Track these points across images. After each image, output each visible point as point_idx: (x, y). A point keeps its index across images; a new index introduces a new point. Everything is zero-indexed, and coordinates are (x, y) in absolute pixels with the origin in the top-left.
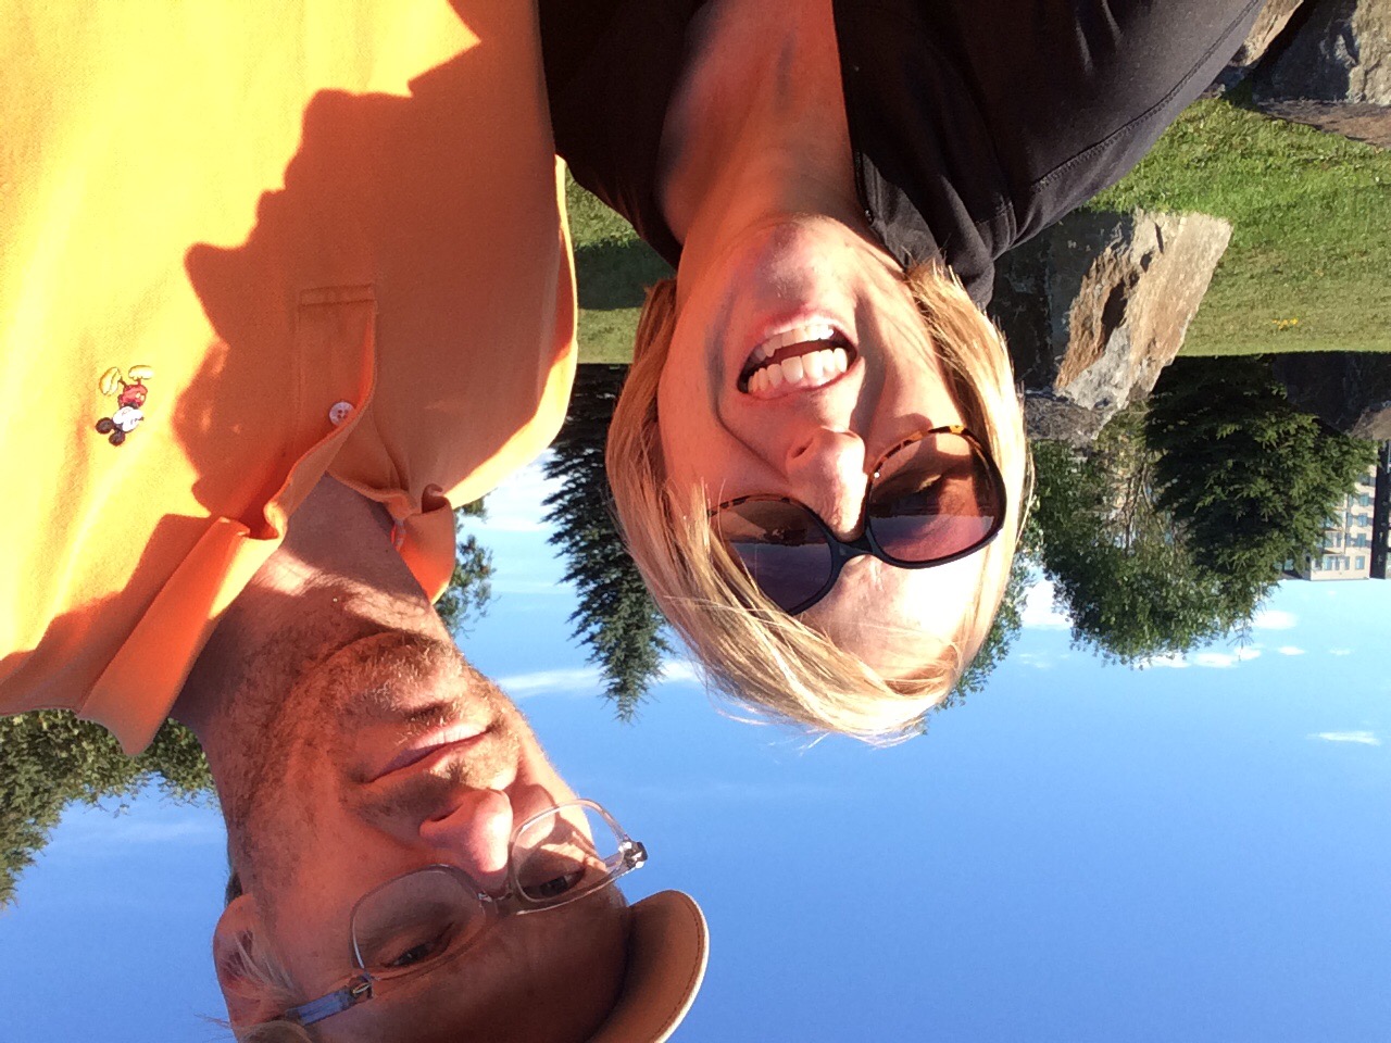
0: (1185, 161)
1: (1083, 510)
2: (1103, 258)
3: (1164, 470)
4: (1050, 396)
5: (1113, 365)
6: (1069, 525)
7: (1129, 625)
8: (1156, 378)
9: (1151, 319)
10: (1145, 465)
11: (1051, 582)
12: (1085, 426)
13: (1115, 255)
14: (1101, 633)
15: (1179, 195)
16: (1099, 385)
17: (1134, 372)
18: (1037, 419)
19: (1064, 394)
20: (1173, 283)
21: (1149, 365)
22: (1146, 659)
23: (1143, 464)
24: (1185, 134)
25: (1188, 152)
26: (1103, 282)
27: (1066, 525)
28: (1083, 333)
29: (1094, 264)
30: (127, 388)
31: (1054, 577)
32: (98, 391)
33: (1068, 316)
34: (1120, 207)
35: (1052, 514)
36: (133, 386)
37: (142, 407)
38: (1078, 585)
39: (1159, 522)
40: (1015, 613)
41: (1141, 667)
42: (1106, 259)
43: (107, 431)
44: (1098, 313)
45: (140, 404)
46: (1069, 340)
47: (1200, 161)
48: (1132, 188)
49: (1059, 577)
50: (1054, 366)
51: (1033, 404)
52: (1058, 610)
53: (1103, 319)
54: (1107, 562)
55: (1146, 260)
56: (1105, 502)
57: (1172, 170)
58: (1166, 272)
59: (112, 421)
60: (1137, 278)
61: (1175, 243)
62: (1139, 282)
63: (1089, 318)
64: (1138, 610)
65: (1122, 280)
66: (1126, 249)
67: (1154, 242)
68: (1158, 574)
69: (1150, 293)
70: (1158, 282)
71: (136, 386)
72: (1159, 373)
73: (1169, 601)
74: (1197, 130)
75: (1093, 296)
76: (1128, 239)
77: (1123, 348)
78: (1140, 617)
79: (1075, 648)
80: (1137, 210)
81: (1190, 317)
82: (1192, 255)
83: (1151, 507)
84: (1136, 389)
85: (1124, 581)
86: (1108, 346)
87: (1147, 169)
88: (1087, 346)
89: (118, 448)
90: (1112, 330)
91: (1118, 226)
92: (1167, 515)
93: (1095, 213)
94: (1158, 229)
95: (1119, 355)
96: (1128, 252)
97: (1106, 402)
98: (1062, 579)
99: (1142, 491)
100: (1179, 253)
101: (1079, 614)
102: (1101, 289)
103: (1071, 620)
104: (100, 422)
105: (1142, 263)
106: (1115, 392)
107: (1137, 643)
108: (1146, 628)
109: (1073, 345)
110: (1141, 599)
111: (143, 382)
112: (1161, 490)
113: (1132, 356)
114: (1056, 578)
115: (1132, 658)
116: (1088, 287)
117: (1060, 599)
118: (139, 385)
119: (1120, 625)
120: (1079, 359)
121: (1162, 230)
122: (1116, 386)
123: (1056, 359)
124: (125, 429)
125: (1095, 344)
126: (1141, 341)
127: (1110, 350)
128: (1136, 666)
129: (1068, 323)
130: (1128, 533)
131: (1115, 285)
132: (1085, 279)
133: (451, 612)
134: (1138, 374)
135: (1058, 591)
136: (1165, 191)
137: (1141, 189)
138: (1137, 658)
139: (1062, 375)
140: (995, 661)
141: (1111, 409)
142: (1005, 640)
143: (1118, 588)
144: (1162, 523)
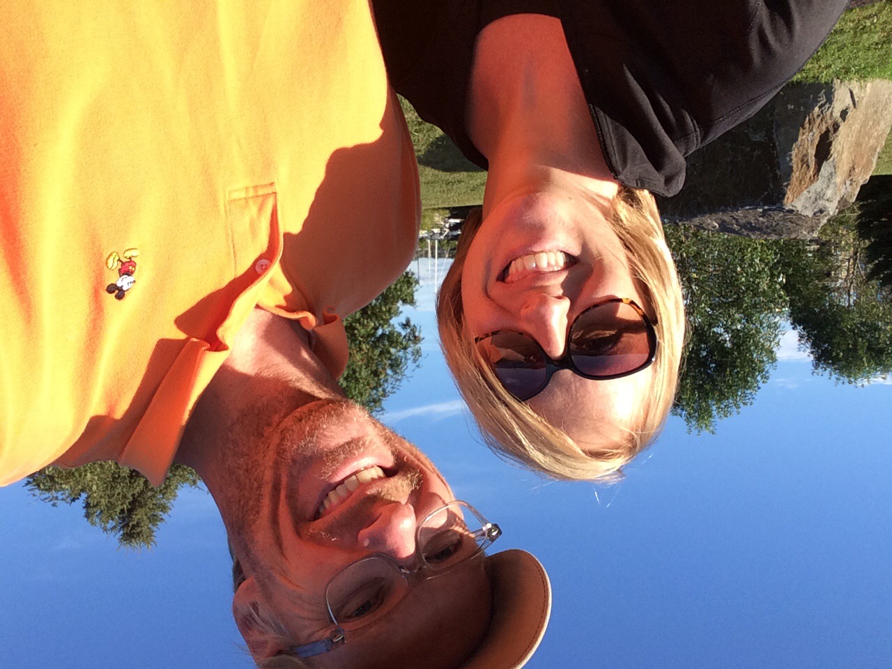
0: (867, 45)
1: (817, 282)
2: (813, 115)
3: (872, 253)
4: (781, 209)
5: (825, 186)
6: (807, 292)
7: (853, 357)
8: (857, 193)
9: (850, 153)
10: (859, 250)
11: (796, 331)
12: (808, 227)
13: (822, 112)
14: (833, 364)
15: (864, 68)
16: (816, 200)
17: (840, 190)
18: (774, 225)
19: (791, 208)
20: (865, 128)
21: (851, 184)
22: (866, 380)
23: (857, 249)
24: (865, 27)
25: (868, 39)
26: (814, 130)
27: (805, 293)
28: (802, 166)
29: (808, 118)
30: (123, 264)
31: (798, 327)
32: (105, 267)
33: (791, 155)
34: (823, 79)
35: (795, 285)
36: (127, 262)
37: (134, 275)
38: (816, 332)
39: (871, 287)
40: (772, 352)
41: (863, 386)
42: (815, 115)
43: (113, 292)
44: (812, 152)
45: (132, 272)
46: (792, 171)
47: (877, 44)
48: (830, 66)
49: (802, 327)
50: (782, 189)
51: (770, 216)
52: (802, 349)
53: (816, 156)
54: (835, 316)
55: (844, 114)
56: (833, 275)
57: (858, 52)
58: (859, 121)
59: (116, 285)
60: (839, 127)
61: (864, 101)
62: (840, 129)
63: (806, 155)
64: (858, 347)
65: (827, 128)
66: (829, 108)
67: (848, 101)
68: (872, 322)
69: (848, 136)
70: (853, 128)
71: (129, 262)
72: (859, 189)
73: (880, 341)
74: (872, 23)
75: (807, 140)
76: (830, 100)
77: (831, 174)
78: (860, 352)
79: (815, 374)
80: (835, 81)
81: (878, 150)
82: (877, 108)
83: (864, 278)
84: (843, 201)
85: (847, 328)
86: (820, 173)
87: (840, 53)
88: (806, 174)
89: (121, 301)
90: (823, 162)
91: (822, 92)
92: (875, 283)
93: (805, 84)
94: (851, 93)
95: (829, 179)
96: (830, 109)
97: (821, 211)
98: (804, 329)
99: (858, 267)
100: (867, 107)
101: (817, 351)
102: (813, 136)
103: (812, 356)
104: (109, 286)
105: (841, 116)
106: (827, 204)
107: (859, 369)
108: (865, 359)
109: (796, 175)
110: (860, 340)
111: (133, 259)
112: (870, 266)
113: (838, 179)
114: (800, 328)
115: (856, 379)
116: (803, 134)
117: (803, 342)
118: (131, 261)
119: (846, 358)
120: (800, 183)
121: (854, 92)
122: (828, 200)
123: (784, 184)
124: (124, 289)
125: (811, 173)
126: (844, 168)
127: (822, 176)
128: (859, 385)
129: (791, 160)
130: (849, 295)
131: (823, 132)
132: (801, 129)
133: (398, 365)
134: (843, 191)
135: (801, 337)
136: (854, 66)
137: (838, 65)
138: (859, 380)
139: (789, 194)
140: (760, 384)
141: (825, 216)
142: (766, 370)
143: (844, 333)
144: (873, 288)
